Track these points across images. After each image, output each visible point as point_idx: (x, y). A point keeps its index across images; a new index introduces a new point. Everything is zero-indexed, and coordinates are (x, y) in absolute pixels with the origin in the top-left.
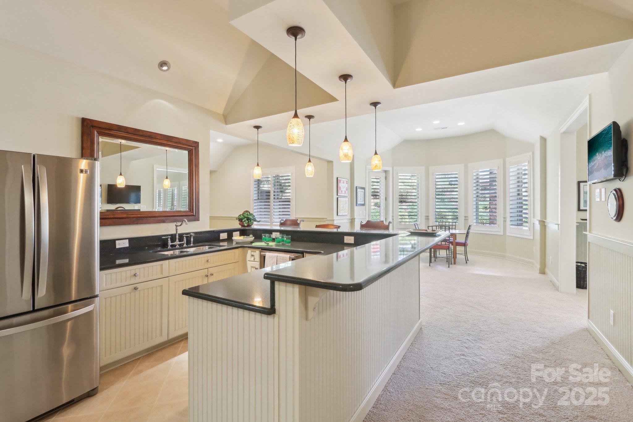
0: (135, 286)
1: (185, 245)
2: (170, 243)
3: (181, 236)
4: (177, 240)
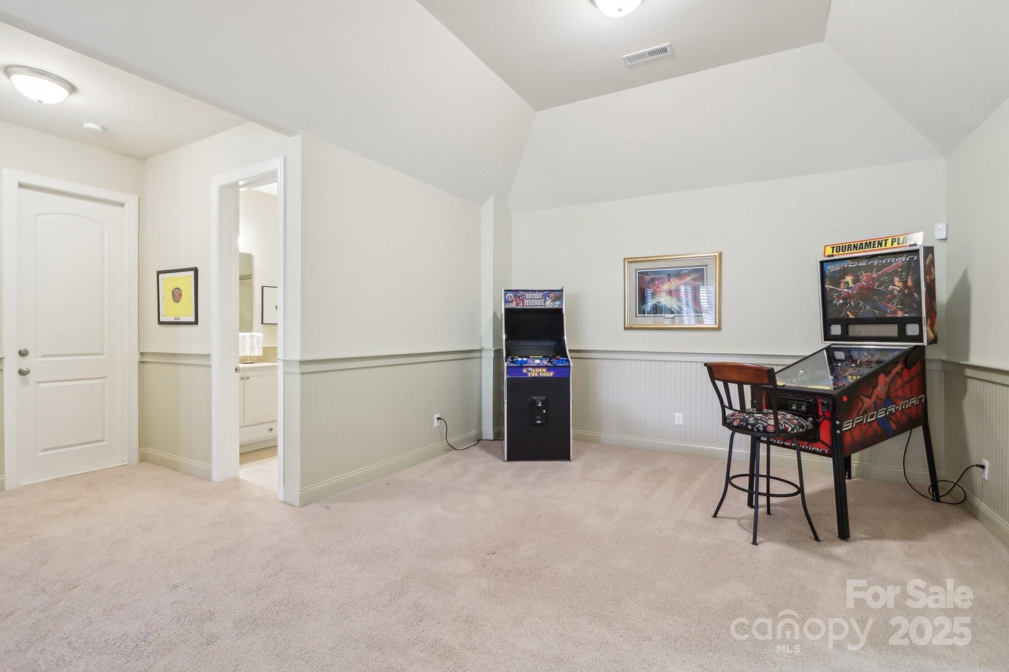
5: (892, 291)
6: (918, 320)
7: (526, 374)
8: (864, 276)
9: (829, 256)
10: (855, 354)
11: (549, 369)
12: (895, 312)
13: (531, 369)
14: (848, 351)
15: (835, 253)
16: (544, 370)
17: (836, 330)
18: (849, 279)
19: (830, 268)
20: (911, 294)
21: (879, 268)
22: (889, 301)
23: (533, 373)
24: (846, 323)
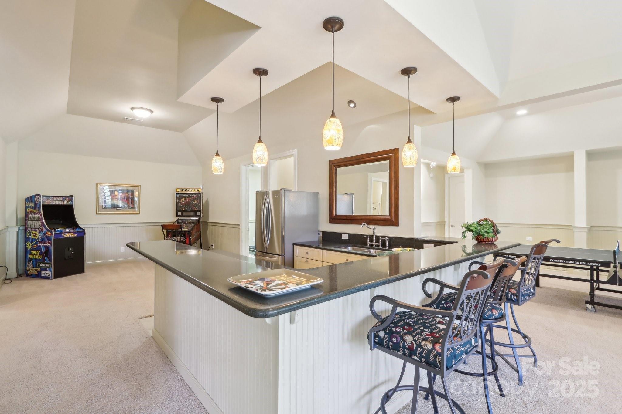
0: (308, 260)
1: (380, 247)
2: (369, 242)
3: (378, 238)
4: (374, 241)
5: (194, 203)
6: (200, 211)
7: (64, 236)
8: (187, 199)
9: (178, 192)
10: (184, 221)
11: (75, 233)
12: (195, 209)
13: (66, 234)
14: (182, 220)
15: (180, 191)
16: (73, 234)
17: (179, 214)
18: (183, 199)
19: (178, 195)
20: (198, 205)
21: (191, 197)
22: (194, 206)
23: (67, 236)
24: (182, 212)
